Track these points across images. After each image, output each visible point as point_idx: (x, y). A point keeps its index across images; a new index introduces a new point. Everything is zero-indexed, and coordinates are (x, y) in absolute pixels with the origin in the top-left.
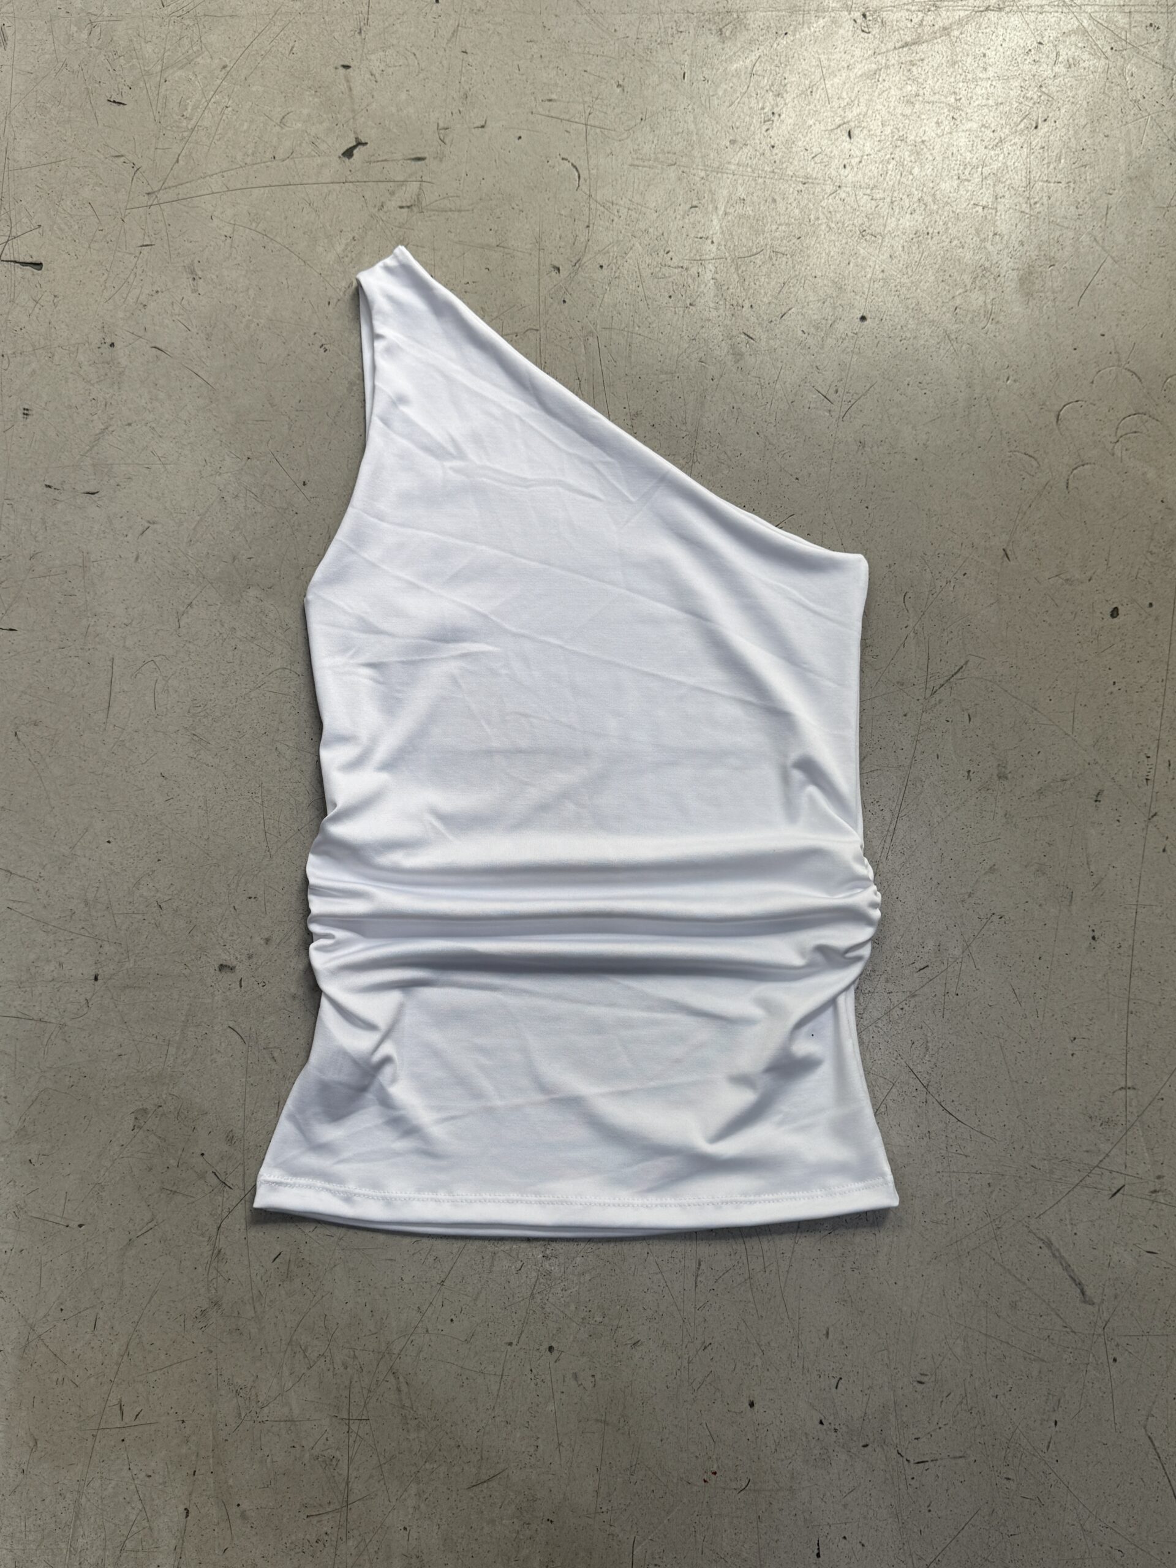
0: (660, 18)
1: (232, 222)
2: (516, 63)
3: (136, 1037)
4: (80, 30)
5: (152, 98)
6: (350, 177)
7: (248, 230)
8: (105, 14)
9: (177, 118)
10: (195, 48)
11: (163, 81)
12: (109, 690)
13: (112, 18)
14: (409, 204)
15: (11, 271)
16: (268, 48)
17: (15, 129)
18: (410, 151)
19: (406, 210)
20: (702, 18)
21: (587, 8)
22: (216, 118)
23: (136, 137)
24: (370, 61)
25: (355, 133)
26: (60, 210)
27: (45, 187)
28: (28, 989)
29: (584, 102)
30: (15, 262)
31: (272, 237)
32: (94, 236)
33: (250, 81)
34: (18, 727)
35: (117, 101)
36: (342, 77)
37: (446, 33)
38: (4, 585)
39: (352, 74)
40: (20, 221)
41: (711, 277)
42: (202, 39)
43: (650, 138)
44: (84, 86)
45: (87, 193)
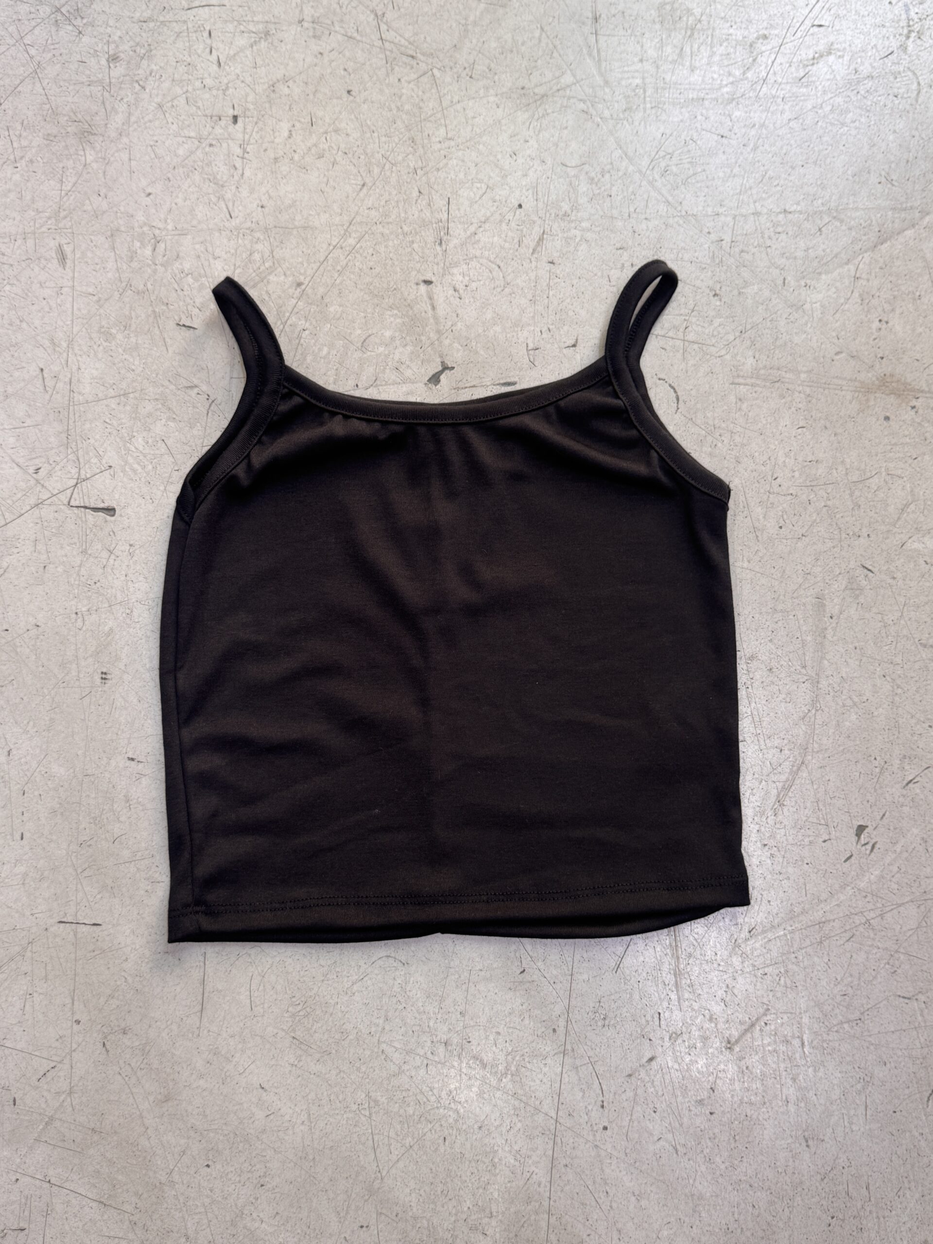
2: (606, 273)
4: (143, 245)
8: (170, 227)
10: (267, 265)
12: (201, 990)
13: (177, 232)
15: (81, 518)
16: (345, 262)
17: (79, 358)
18: (500, 374)
21: (679, 208)
22: (293, 343)
23: (210, 365)
24: (452, 275)
25: (441, 356)
26: (133, 449)
27: (115, 423)
29: (679, 315)
30: (86, 507)
32: (169, 476)
33: (327, 300)
34: (106, 1037)
35: (187, 324)
36: (425, 295)
37: (530, 242)
38: (86, 873)
39: (434, 291)
40: (89, 461)
41: (823, 504)
42: (274, 253)
43: (750, 353)
44: (151, 309)
45: (158, 429)
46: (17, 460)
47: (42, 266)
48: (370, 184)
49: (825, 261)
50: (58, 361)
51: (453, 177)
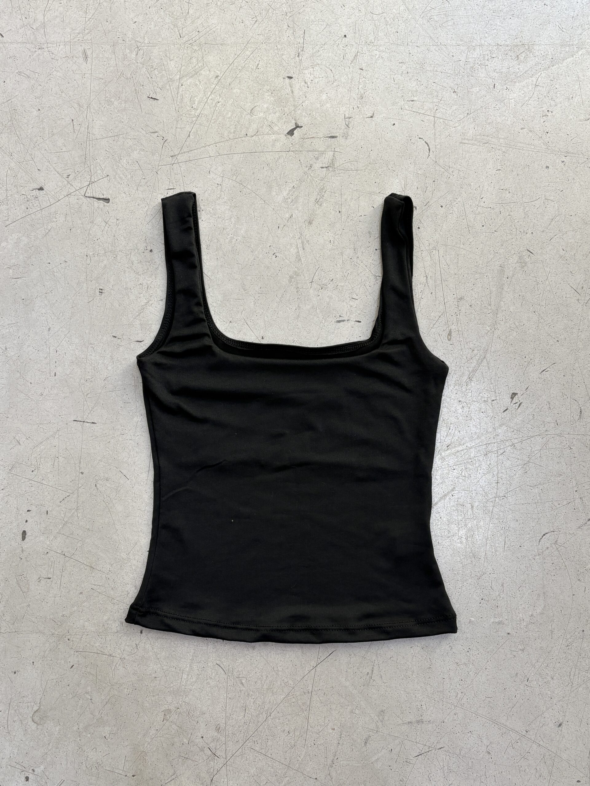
0: (481, 49)
1: (221, 175)
2: (392, 77)
3: (165, 668)
4: (131, 52)
5: (174, 96)
6: (291, 148)
7: (231, 181)
8: (146, 42)
9: (188, 108)
10: (200, 65)
11: (180, 85)
13: (150, 45)
14: (326, 166)
15: (91, 204)
16: (243, 65)
17: (93, 114)
18: (328, 132)
19: (325, 169)
20: (507, 48)
21: (436, 41)
22: (212, 109)
23: (165, 120)
24: (304, 74)
25: (295, 120)
26: (120, 166)
27: (111, 151)
28: (103, 637)
29: (433, 102)
30: (94, 198)
31: (245, 185)
32: (140, 182)
33: (232, 86)
34: (97, 482)
35: (153, 97)
36: (288, 84)
37: (350, 57)
38: (89, 396)
39: (293, 82)
40: (96, 172)
41: (508, 214)
42: (204, 59)
43: (472, 126)
44: (134, 88)
45: (135, 155)
46: (57, 170)
47: (74, 61)
48: (260, 21)
49: (519, 75)
50: (82, 115)
51: (308, 18)
